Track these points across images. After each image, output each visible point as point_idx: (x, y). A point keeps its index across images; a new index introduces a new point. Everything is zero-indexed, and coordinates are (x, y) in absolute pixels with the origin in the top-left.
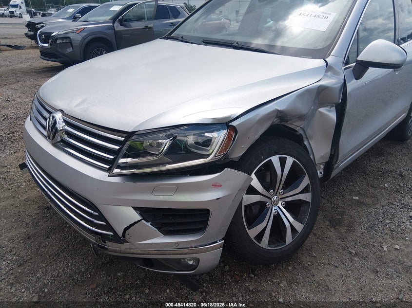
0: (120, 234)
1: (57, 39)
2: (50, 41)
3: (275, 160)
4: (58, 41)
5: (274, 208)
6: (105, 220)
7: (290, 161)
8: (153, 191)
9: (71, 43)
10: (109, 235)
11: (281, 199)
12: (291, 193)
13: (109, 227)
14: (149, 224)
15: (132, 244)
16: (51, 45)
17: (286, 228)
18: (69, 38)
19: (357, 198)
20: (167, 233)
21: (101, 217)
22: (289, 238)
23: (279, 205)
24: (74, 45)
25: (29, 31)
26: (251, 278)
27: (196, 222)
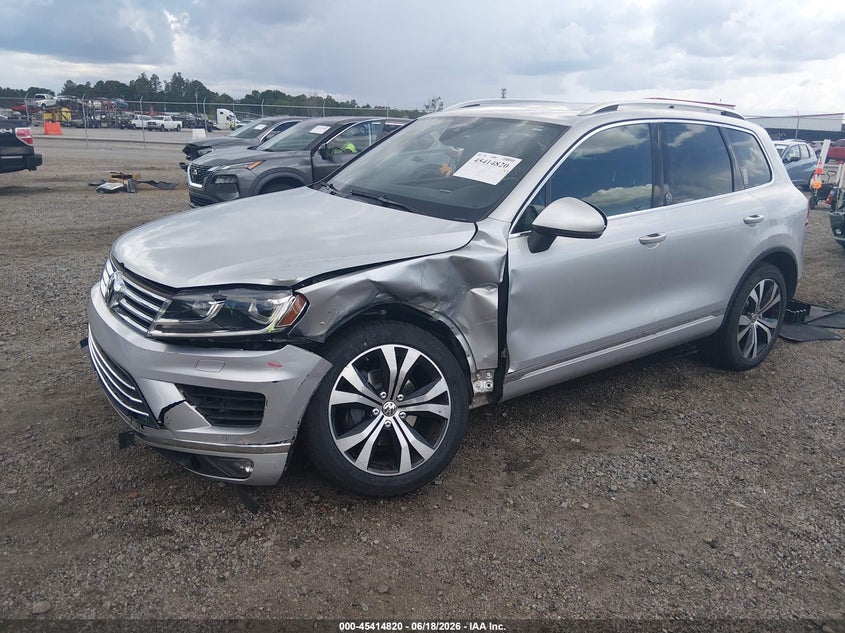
0: (157, 414)
1: (216, 177)
2: (206, 178)
3: (389, 351)
4: (218, 181)
5: (386, 418)
6: (142, 397)
7: (413, 355)
8: (197, 364)
9: (237, 184)
10: (145, 416)
11: (399, 407)
12: (414, 401)
13: (145, 406)
14: (193, 408)
15: (173, 432)
16: (205, 187)
17: (401, 448)
18: (234, 176)
19: (578, 440)
20: (217, 422)
21: (138, 393)
22: (406, 464)
23: (396, 415)
24: (241, 187)
25: (188, 159)
26: (342, 513)
27: (252, 411)
